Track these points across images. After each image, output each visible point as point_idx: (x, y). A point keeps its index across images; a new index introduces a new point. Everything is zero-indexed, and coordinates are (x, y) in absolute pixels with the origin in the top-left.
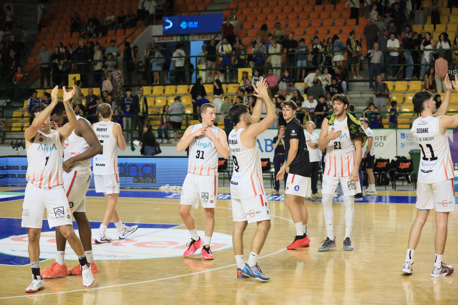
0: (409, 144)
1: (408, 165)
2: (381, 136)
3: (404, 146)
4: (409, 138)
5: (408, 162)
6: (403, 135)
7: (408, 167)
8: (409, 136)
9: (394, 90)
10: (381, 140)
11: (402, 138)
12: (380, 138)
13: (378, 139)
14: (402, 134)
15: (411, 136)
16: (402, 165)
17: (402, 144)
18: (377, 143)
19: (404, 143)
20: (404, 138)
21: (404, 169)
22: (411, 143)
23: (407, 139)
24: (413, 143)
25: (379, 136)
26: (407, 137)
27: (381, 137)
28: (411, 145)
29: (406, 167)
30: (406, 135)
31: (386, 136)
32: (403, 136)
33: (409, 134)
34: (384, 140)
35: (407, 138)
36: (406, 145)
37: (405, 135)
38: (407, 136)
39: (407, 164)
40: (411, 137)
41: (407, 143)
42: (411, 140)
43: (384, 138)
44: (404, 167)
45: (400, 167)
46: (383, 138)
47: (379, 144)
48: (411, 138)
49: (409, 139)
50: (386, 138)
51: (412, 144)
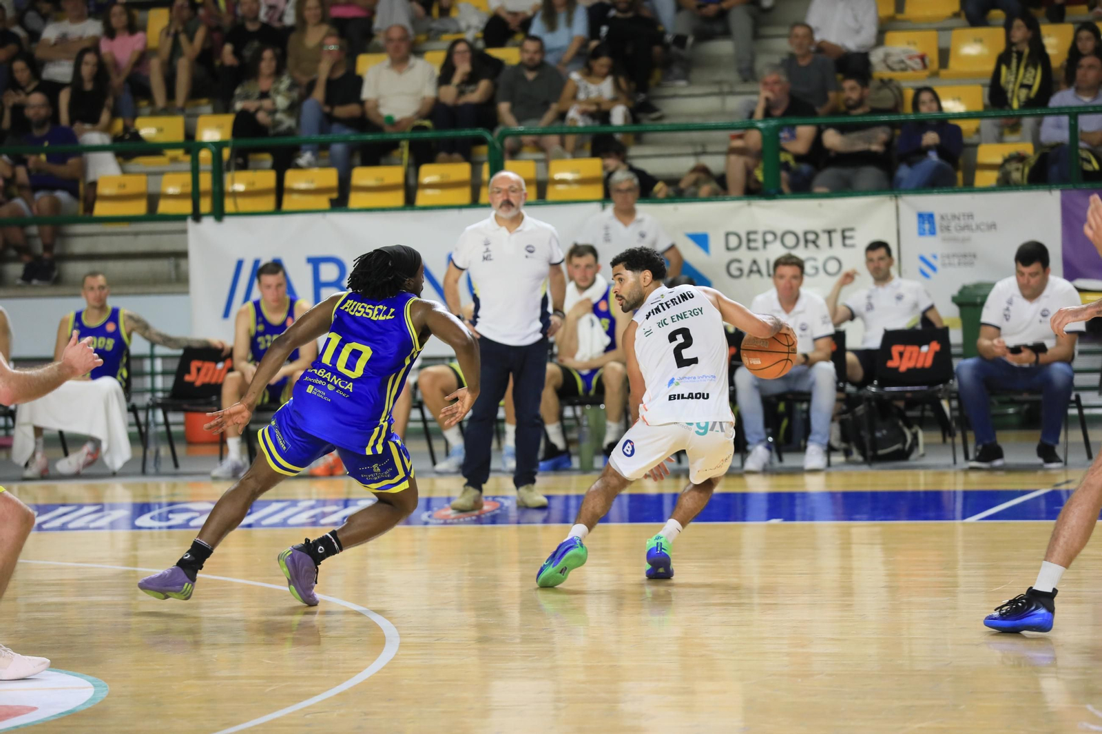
0: (956, 261)
1: (926, 354)
2: (830, 227)
3: (934, 269)
4: (954, 234)
5: (927, 343)
6: (926, 219)
7: (928, 363)
8: (953, 224)
9: (899, 16)
10: (831, 244)
11: (922, 233)
12: (823, 239)
13: (814, 242)
14: (921, 216)
15: (962, 223)
16: (901, 355)
17: (923, 259)
18: (814, 259)
19: (935, 257)
20: (933, 232)
21: (911, 371)
22: (965, 256)
23: (944, 240)
24: (974, 256)
25: (819, 230)
26: (948, 229)
27: (829, 232)
28: (966, 264)
29: (919, 365)
30: (942, 218)
31: (852, 229)
32: (927, 226)
33: (954, 217)
34: (844, 245)
35: (946, 234)
36: (944, 265)
37: (937, 219)
38: (945, 223)
39: (925, 349)
40: (963, 228)
41: (948, 257)
42: (964, 240)
43: (844, 238)
44: (911, 364)
45: (890, 364)
46: (837, 237)
47: (820, 264)
48: (966, 234)
49: (955, 240)
50: (851, 238)
51: (968, 259)
